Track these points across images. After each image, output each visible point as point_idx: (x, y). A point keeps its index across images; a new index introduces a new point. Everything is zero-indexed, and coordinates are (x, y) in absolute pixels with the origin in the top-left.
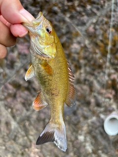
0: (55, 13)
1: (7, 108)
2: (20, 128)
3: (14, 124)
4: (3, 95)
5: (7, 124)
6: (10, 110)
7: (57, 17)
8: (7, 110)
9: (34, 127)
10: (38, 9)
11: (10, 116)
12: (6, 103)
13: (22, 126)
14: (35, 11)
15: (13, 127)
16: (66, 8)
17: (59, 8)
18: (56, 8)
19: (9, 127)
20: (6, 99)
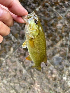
0: (47, 7)
1: (20, 62)
2: (28, 73)
3: (24, 71)
4: (18, 55)
5: (21, 71)
6: (22, 63)
7: (48, 9)
8: (20, 63)
9: (36, 72)
10: (37, 5)
11: (22, 66)
12: (20, 59)
13: (29, 72)
14: (35, 6)
15: (24, 73)
16: (53, 3)
17: (49, 4)
18: (47, 4)
19: (22, 73)
20: (19, 56)
